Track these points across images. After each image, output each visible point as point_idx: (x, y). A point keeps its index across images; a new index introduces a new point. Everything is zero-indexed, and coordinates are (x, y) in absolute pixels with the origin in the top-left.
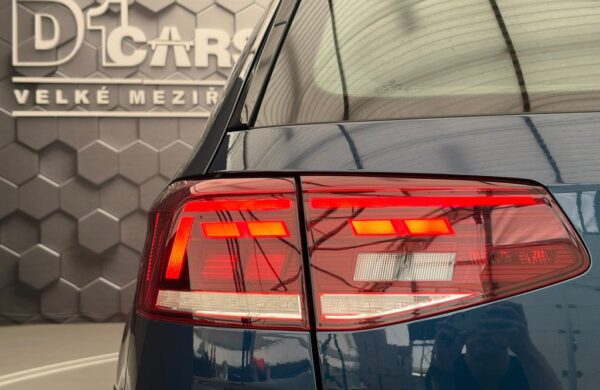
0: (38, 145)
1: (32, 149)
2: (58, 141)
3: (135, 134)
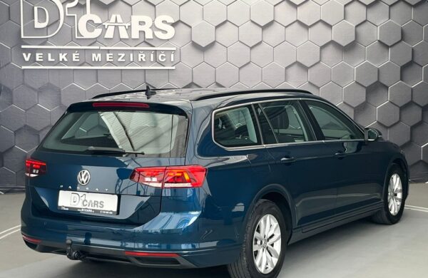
0: (37, 86)
1: (33, 89)
2: (49, 83)
3: (95, 80)
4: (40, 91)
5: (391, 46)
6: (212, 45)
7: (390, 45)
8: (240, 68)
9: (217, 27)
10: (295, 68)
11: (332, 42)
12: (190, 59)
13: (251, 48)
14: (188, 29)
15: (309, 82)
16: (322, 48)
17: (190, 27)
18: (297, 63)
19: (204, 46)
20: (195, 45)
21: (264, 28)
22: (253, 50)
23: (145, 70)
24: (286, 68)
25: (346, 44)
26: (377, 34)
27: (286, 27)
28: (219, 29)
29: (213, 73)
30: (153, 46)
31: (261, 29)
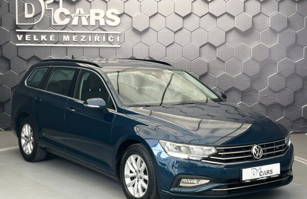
0: (27, 58)
1: (24, 59)
2: (34, 56)
3: (65, 54)
4: (28, 61)
5: (280, 32)
6: (147, 30)
7: (278, 31)
8: (166, 47)
9: (150, 17)
10: (207, 47)
11: (234, 29)
13: (175, 32)
14: (131, 19)
15: (217, 58)
16: (227, 33)
17: (132, 17)
18: (208, 43)
19: (141, 31)
20: (135, 30)
21: (184, 18)
22: (176, 34)
23: (99, 47)
24: (200, 47)
25: (245, 30)
26: (269, 23)
27: (200, 17)
28: (152, 19)
29: (147, 50)
30: (105, 31)
31: (182, 19)
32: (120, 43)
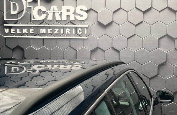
0: (12, 47)
1: (10, 49)
2: (18, 46)
3: (43, 44)
4: (13, 50)
6: (110, 24)
8: (128, 38)
9: (114, 12)
10: (165, 40)
12: (97, 33)
13: (136, 26)
14: (96, 14)
15: (176, 49)
17: (97, 13)
19: (105, 25)
20: (100, 24)
21: (145, 12)
23: (70, 39)
24: (159, 39)
27: (160, 12)
28: (115, 14)
29: (111, 41)
30: (75, 25)
31: (142, 13)
32: (87, 35)
